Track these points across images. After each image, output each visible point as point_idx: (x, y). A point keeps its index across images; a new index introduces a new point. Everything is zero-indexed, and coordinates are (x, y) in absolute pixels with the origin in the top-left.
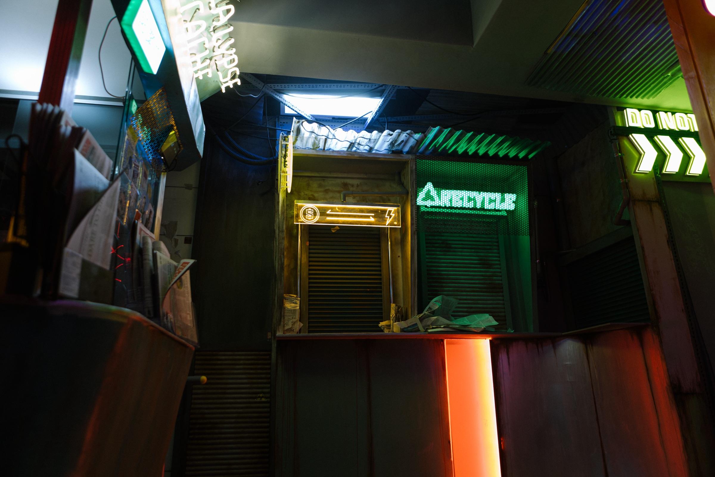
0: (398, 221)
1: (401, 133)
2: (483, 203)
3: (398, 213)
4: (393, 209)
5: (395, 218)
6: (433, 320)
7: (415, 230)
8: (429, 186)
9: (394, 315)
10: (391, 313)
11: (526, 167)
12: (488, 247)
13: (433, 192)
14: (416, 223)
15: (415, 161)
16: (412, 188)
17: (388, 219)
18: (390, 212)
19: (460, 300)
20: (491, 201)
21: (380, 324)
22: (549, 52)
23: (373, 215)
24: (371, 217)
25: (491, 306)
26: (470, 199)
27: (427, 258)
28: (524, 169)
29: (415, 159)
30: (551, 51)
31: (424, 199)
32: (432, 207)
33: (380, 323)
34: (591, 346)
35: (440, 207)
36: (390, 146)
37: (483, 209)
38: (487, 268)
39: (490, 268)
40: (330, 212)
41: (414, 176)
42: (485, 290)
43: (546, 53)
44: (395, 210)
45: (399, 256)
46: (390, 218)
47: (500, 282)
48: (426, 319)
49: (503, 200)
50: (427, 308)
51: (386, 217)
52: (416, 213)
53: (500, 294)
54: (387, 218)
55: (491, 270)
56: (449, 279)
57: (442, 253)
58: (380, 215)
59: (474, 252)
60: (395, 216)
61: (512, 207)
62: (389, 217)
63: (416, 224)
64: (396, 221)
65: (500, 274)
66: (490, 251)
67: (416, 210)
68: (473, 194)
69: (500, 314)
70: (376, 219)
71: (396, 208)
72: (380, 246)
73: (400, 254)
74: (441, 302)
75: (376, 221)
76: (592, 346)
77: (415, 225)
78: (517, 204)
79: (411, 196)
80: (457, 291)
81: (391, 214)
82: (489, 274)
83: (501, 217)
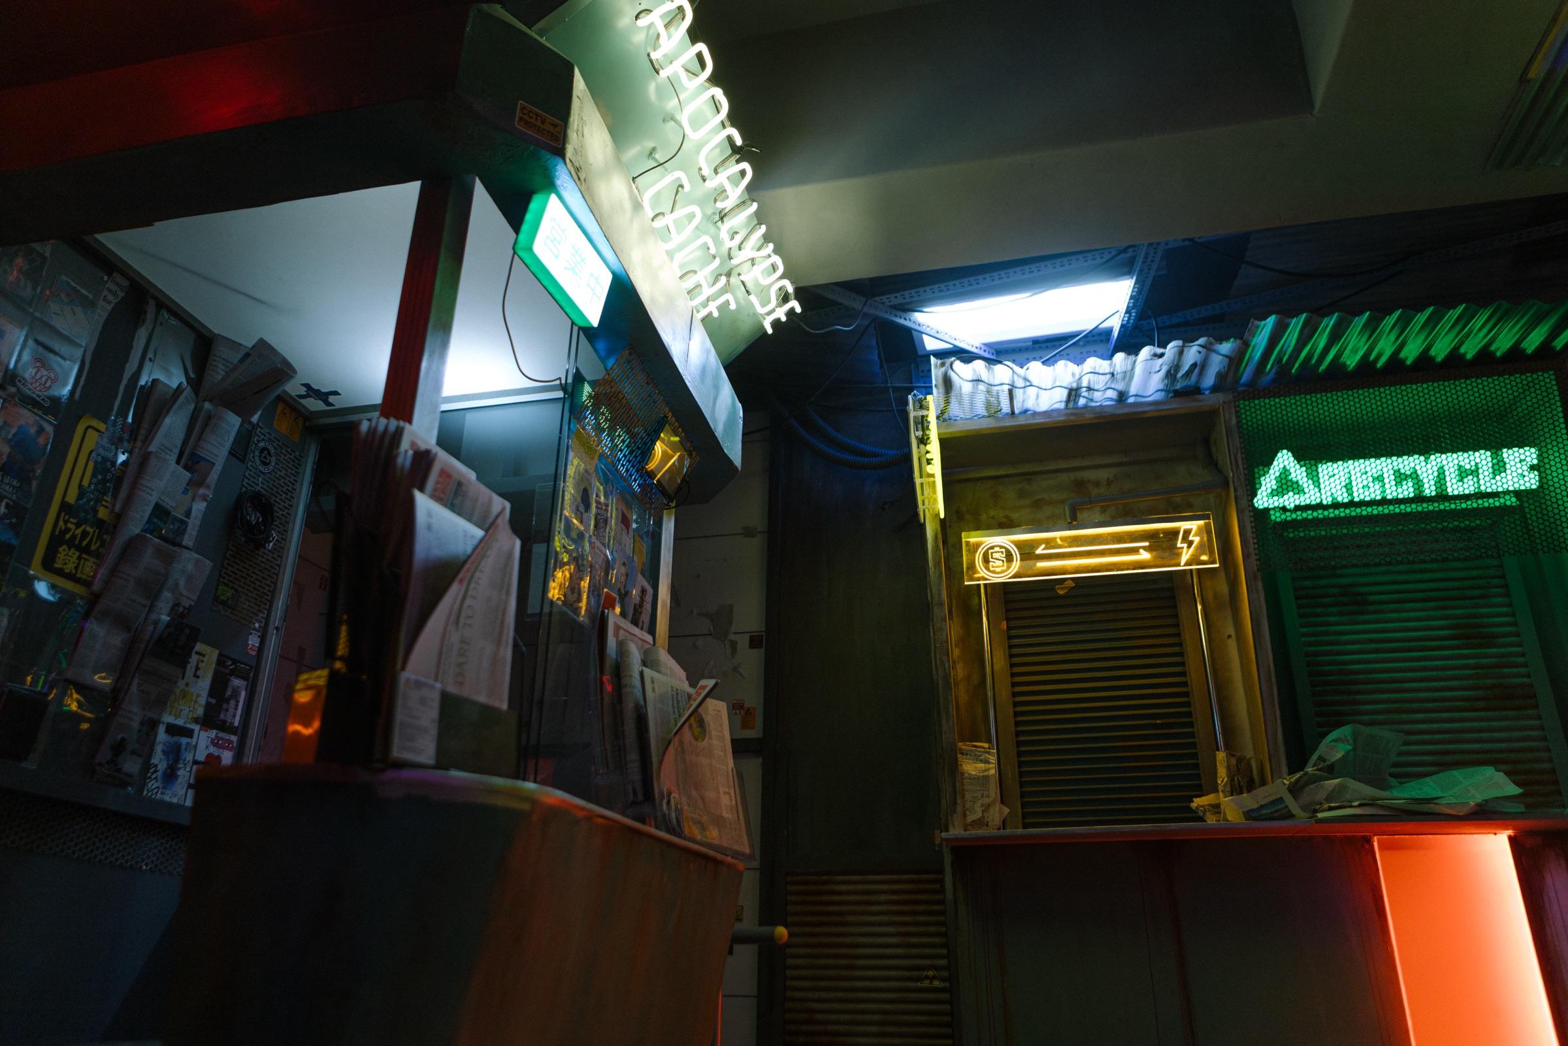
0: (1211, 553)
1: (1183, 346)
2: (1441, 479)
3: (1209, 532)
4: (1194, 525)
5: (1201, 545)
6: (1330, 789)
7: (1255, 568)
8: (1284, 459)
9: (1226, 779)
10: (1218, 775)
11: (1551, 372)
12: (1477, 592)
13: (1298, 473)
14: (1257, 552)
15: (1235, 407)
16: (1235, 471)
17: (1185, 550)
18: (1187, 532)
19: (1409, 733)
20: (1463, 474)
21: (1193, 802)
22: (1532, 74)
23: (1147, 544)
24: (1141, 551)
25: (1504, 745)
26: (1400, 477)
27: (1304, 635)
28: (1548, 380)
29: (1234, 402)
30: (1538, 71)
31: (1275, 493)
32: (1298, 508)
33: (1194, 799)
35: (1320, 506)
36: (1166, 381)
37: (1442, 497)
38: (1476, 647)
39: (1489, 647)
40: (1044, 549)
41: (1237, 440)
42: (1481, 704)
43: (1523, 80)
44: (1199, 528)
45: (1229, 636)
46: (1189, 547)
47: (1526, 680)
48: (1311, 786)
49: (1499, 467)
50: (1314, 757)
51: (1179, 545)
52: (1252, 527)
53: (1530, 712)
54: (1183, 548)
55: (1494, 650)
57: (1344, 619)
58: (1164, 544)
59: (1435, 608)
60: (1201, 542)
61: (1531, 481)
62: (1185, 545)
63: (1256, 554)
64: (1204, 553)
65: (1522, 659)
66: (1481, 601)
67: (1251, 522)
68: (1407, 463)
69: (1537, 766)
70: (1155, 553)
71: (1201, 522)
72: (1176, 616)
73: (1231, 630)
74: (1351, 742)
75: (1155, 558)
77: (1254, 557)
78: (1543, 475)
79: (1235, 490)
80: (1400, 711)
81: (1191, 538)
82: (1484, 661)
83: (1504, 509)
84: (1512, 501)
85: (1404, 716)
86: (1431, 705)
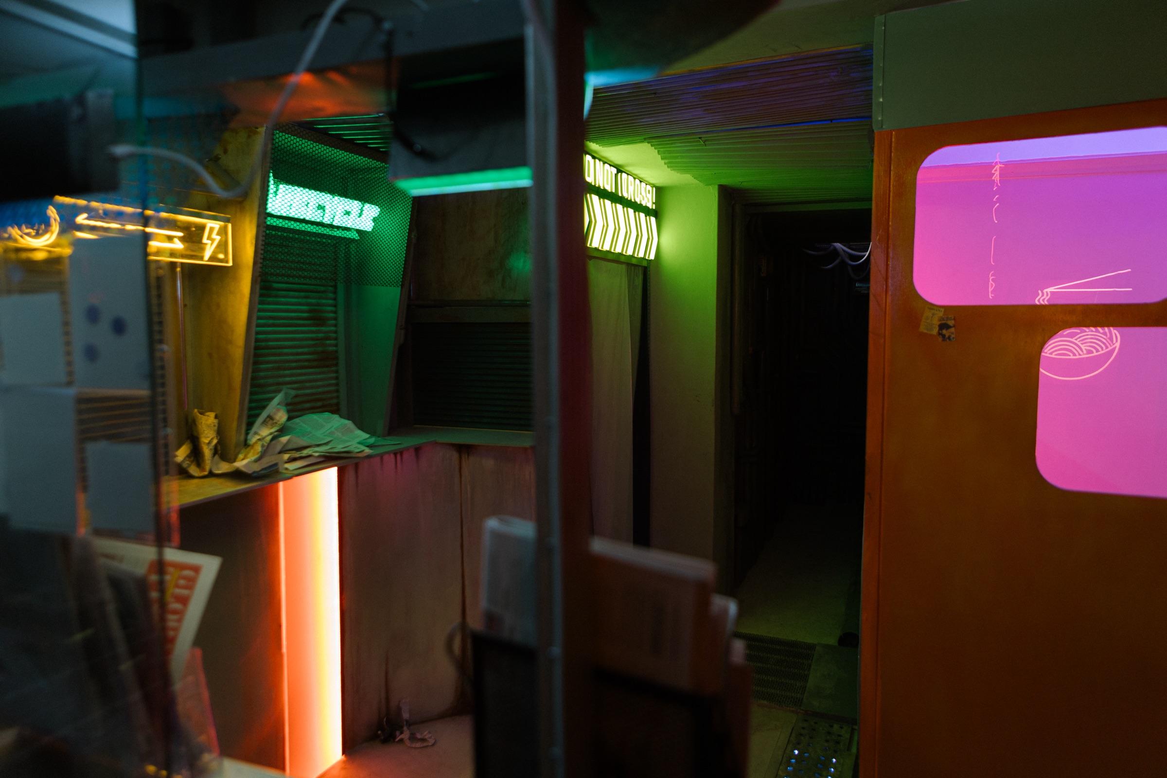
0: (227, 253)
2: (334, 215)
3: (227, 234)
4: (216, 225)
5: (220, 245)
7: (258, 274)
12: (321, 288)
15: (272, 134)
16: (262, 190)
17: (208, 246)
18: (212, 229)
20: (344, 213)
21: (177, 456)
23: (181, 234)
24: (176, 240)
25: (320, 390)
26: (317, 207)
29: (273, 130)
34: (466, 456)
37: (330, 225)
38: (317, 325)
39: (323, 326)
40: (83, 218)
41: (268, 165)
42: (315, 363)
44: (220, 229)
45: (185, 305)
46: (211, 244)
47: (334, 348)
49: (360, 214)
51: (204, 240)
52: (262, 240)
53: (334, 369)
54: (206, 243)
55: (323, 329)
56: (268, 348)
58: (193, 236)
59: (303, 297)
60: (220, 241)
61: (369, 227)
62: (209, 242)
64: (221, 252)
65: (334, 335)
66: (323, 295)
67: (263, 236)
68: (325, 198)
70: (186, 244)
71: (222, 224)
75: (186, 249)
76: (468, 457)
77: (260, 265)
78: (376, 225)
79: (259, 207)
80: (279, 369)
81: (213, 236)
82: (320, 335)
83: (352, 241)
84: (356, 236)
85: (281, 372)
86: (294, 364)
